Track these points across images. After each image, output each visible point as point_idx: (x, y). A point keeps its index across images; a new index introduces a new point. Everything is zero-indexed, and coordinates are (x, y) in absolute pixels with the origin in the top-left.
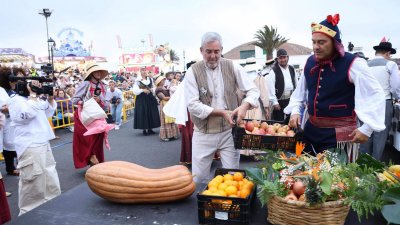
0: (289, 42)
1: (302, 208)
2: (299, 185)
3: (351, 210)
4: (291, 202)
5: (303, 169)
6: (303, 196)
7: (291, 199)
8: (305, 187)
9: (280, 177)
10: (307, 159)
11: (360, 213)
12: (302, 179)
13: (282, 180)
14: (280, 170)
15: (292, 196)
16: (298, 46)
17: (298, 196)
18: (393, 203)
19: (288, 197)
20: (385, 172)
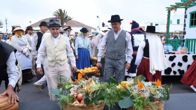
0: (72, 19)
1: (82, 107)
2: (80, 95)
3: (106, 105)
4: (76, 105)
5: (82, 87)
6: (83, 101)
7: (76, 103)
8: (83, 96)
9: (70, 92)
10: (83, 82)
11: (109, 106)
12: (81, 92)
13: (71, 94)
14: (69, 89)
15: (77, 102)
16: (77, 22)
17: (80, 101)
18: (123, 99)
19: (75, 103)
20: (119, 85)
